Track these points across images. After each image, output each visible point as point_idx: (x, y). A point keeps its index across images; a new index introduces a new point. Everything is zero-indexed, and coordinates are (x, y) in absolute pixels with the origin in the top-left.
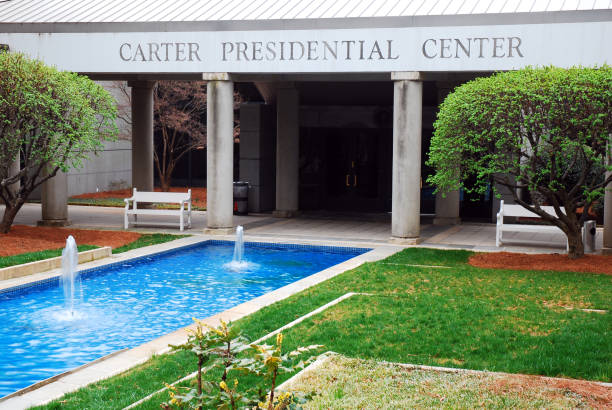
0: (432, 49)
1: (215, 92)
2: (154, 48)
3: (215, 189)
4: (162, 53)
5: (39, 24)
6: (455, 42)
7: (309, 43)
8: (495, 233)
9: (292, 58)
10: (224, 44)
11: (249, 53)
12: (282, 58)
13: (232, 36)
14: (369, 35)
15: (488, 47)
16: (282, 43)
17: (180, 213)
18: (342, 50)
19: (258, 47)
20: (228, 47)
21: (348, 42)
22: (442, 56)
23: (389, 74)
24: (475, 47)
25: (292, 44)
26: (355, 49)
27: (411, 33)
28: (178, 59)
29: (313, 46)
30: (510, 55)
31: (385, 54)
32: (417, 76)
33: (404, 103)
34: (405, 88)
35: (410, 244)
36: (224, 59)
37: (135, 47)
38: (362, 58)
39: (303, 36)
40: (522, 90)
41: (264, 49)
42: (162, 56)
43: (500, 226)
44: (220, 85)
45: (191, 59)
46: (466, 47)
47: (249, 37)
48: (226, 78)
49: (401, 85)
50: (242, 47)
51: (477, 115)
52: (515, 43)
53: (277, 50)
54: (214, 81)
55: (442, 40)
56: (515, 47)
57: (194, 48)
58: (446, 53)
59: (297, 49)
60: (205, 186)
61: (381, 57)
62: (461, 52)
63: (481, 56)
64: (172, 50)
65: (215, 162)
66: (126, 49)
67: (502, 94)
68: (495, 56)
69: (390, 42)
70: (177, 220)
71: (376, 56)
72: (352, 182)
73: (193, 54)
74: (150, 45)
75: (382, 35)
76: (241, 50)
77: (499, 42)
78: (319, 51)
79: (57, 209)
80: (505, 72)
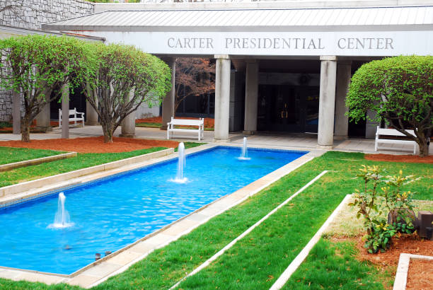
0: (343, 44)
1: (221, 65)
2: (187, 41)
3: (220, 118)
4: (191, 43)
5: (122, 26)
6: (356, 40)
7: (275, 39)
8: (374, 144)
9: (265, 47)
10: (227, 39)
11: (241, 44)
12: (259, 47)
13: (232, 35)
14: (309, 36)
15: (374, 43)
16: (260, 39)
17: (198, 131)
18: (293, 43)
19: (246, 41)
20: (229, 41)
21: (297, 39)
22: (349, 48)
23: (319, 57)
24: (367, 43)
25: (265, 39)
26: (300, 43)
27: (332, 34)
28: (200, 47)
29: (277, 41)
30: (386, 48)
31: (317, 46)
32: (335, 59)
33: (327, 72)
34: (328, 65)
35: (329, 149)
36: (227, 47)
37: (176, 40)
38: (304, 48)
39: (271, 35)
40: (402, 67)
41: (249, 43)
42: (192, 45)
43: (377, 140)
44: (224, 61)
45: (208, 47)
46: (362, 43)
47: (241, 35)
48: (228, 57)
49: (325, 62)
50: (237, 41)
51: (377, 80)
52: (389, 41)
53: (257, 42)
54: (221, 59)
55: (349, 39)
56: (389, 43)
57: (210, 41)
58: (351, 46)
59: (268, 43)
60: (214, 118)
61: (315, 48)
62: (359, 46)
63: (370, 48)
64: (198, 42)
65: (220, 103)
66: (171, 41)
67: (391, 70)
68: (378, 48)
69: (320, 40)
70: (197, 134)
71: (312, 47)
72: (285, 115)
73: (209, 44)
74: (185, 39)
75: (315, 36)
76: (236, 43)
77: (380, 41)
78: (280, 43)
79: (130, 128)
80: (390, 57)
